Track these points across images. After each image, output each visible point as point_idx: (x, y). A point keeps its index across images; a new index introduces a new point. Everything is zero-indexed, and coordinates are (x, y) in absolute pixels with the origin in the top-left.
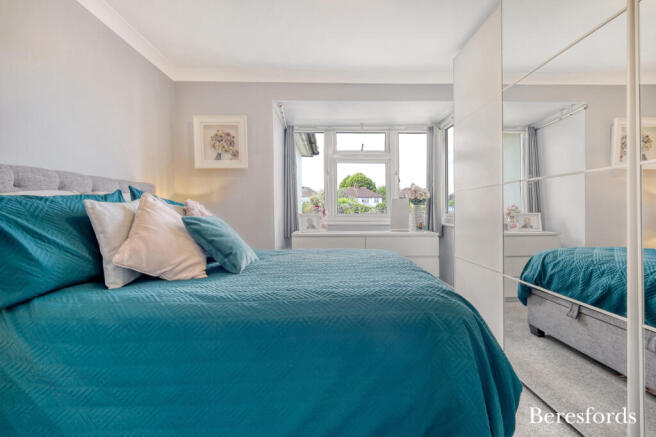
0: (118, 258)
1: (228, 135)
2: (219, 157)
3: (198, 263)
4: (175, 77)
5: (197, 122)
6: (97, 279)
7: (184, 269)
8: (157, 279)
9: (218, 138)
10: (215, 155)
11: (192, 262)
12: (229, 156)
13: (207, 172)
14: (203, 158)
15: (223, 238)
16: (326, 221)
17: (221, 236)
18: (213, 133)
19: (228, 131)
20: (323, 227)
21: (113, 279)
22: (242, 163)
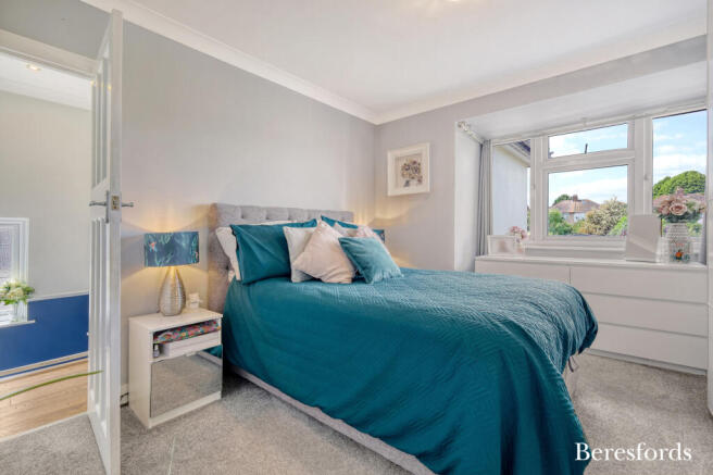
0: (297, 263)
1: (415, 163)
2: (407, 184)
3: (346, 272)
4: (377, 121)
5: (390, 156)
6: (287, 276)
7: (334, 276)
8: (319, 280)
9: (406, 168)
10: (404, 182)
11: (340, 271)
12: (415, 181)
13: (400, 198)
14: (394, 187)
15: (365, 255)
16: (523, 244)
17: (364, 253)
18: (401, 164)
19: (415, 159)
20: (520, 251)
21: (295, 277)
22: (425, 188)
